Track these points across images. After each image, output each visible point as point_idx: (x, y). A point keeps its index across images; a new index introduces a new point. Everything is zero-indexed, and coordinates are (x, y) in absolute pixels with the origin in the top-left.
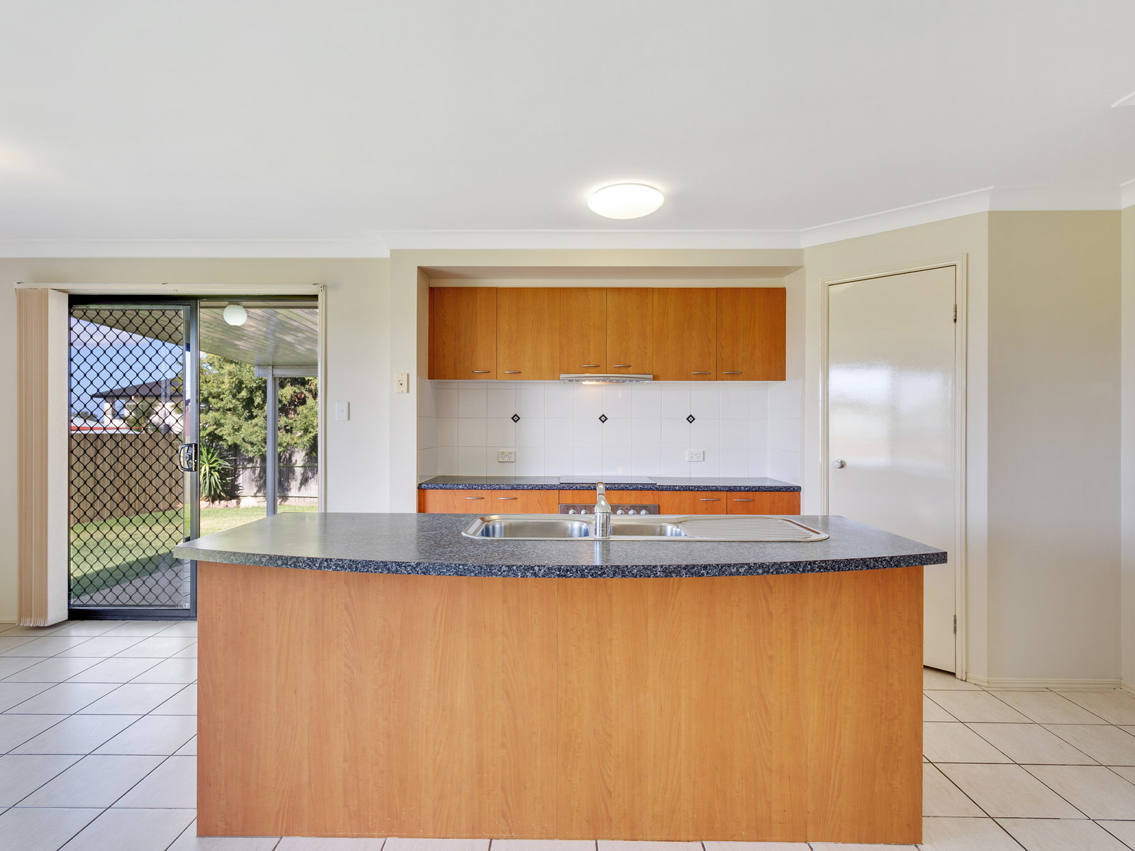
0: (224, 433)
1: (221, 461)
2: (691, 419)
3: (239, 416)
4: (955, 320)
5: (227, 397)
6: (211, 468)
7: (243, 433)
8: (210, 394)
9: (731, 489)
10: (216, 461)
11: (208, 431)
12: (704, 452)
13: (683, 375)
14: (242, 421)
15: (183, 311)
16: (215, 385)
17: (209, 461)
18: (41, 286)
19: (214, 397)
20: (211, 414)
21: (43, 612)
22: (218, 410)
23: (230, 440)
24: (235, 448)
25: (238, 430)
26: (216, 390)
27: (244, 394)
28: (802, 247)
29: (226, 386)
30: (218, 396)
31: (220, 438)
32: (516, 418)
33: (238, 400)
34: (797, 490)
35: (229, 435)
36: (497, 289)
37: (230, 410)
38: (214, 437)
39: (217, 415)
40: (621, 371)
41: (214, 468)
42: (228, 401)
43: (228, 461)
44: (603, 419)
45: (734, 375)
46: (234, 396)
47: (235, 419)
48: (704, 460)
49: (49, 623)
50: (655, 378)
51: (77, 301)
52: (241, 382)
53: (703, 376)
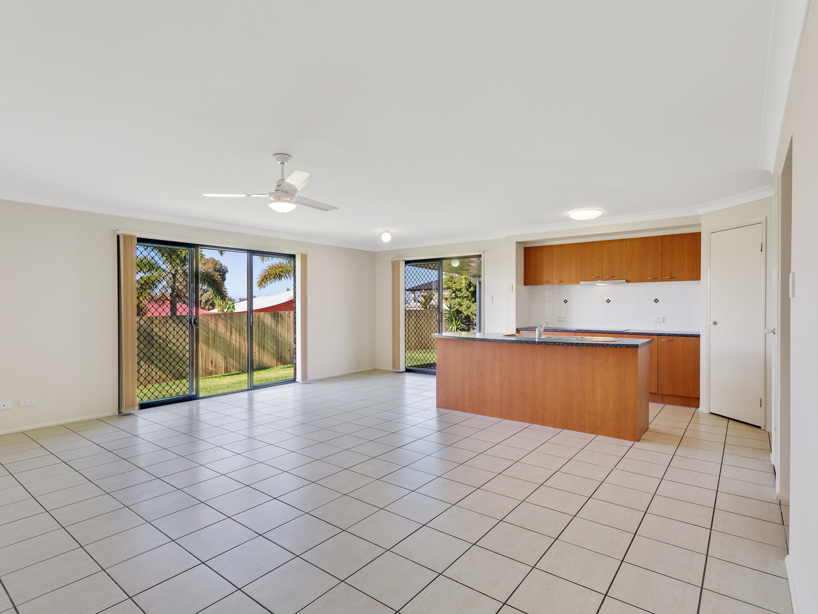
0: (463, 309)
1: (462, 325)
2: (656, 301)
3: (470, 300)
4: (761, 251)
5: (464, 291)
6: (457, 328)
7: (471, 310)
8: (456, 289)
9: (659, 335)
10: (459, 324)
11: (455, 309)
12: (664, 318)
13: (643, 279)
14: (471, 303)
15: (438, 263)
16: (459, 284)
17: (456, 324)
18: (397, 259)
19: (458, 291)
20: (457, 300)
21: (399, 368)
22: (460, 297)
23: (465, 313)
24: (468, 317)
25: (469, 308)
26: (459, 287)
27: (472, 289)
28: (699, 214)
29: (463, 285)
30: (460, 290)
31: (461, 312)
32: (566, 301)
33: (470, 292)
34: (698, 336)
35: (465, 310)
36: (552, 246)
37: (465, 297)
38: (459, 312)
39: (460, 300)
40: (610, 279)
41: (458, 328)
42: (465, 293)
43: (465, 325)
44: (608, 301)
45: (672, 278)
46: (467, 290)
47: (468, 302)
48: (664, 322)
49: (400, 371)
50: (627, 281)
51: (407, 262)
52: (470, 283)
53: (654, 279)
